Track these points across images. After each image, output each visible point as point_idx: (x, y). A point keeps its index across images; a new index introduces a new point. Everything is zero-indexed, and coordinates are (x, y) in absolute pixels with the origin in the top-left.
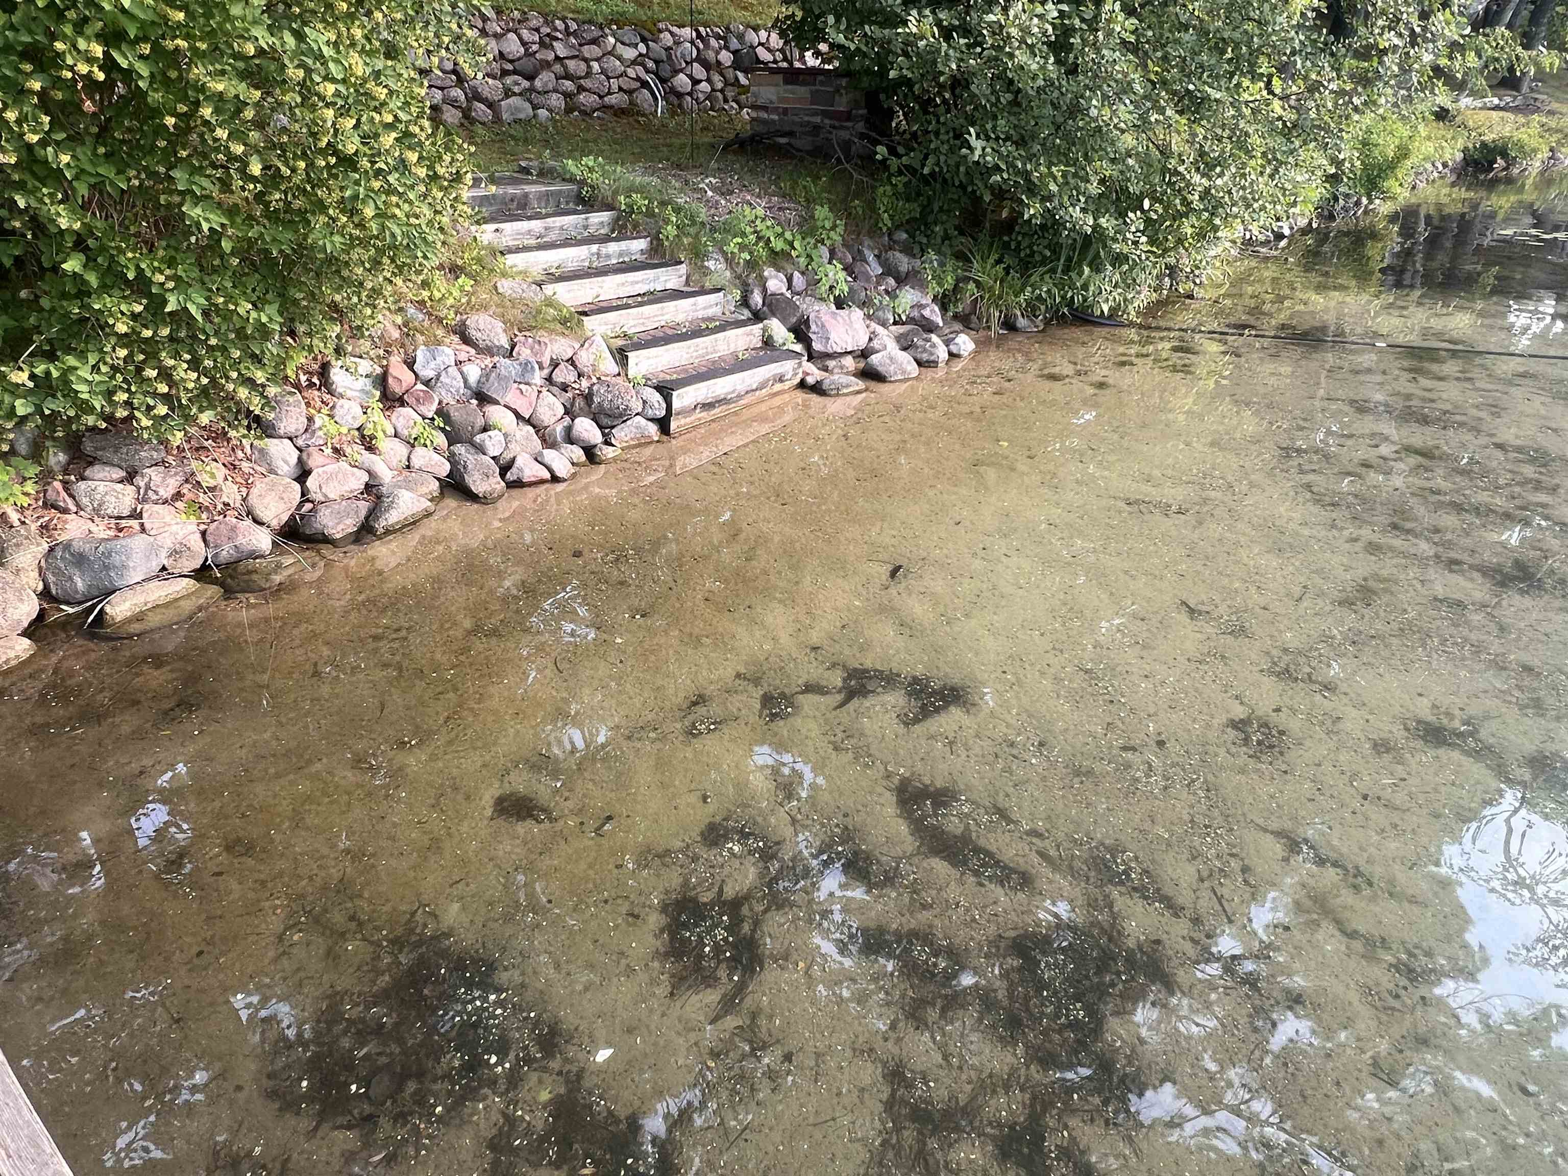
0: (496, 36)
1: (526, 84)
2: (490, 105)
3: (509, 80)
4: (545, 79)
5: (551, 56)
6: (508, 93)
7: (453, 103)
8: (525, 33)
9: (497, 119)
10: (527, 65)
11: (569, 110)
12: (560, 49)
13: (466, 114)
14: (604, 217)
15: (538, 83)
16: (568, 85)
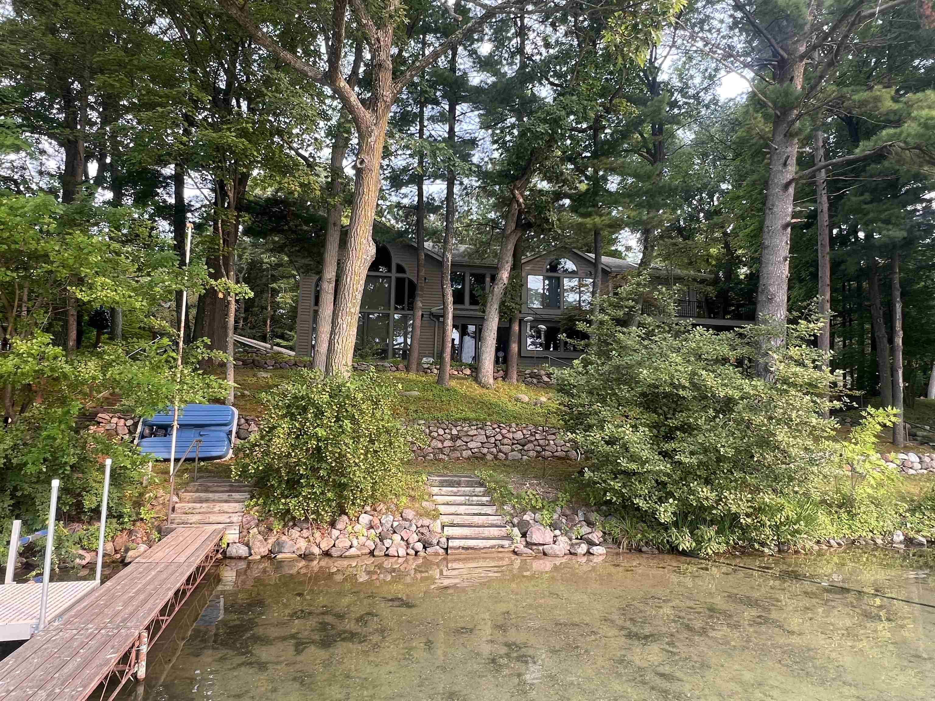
0: (513, 432)
1: (521, 447)
2: (505, 454)
3: (514, 446)
4: (530, 446)
5: (533, 439)
6: (513, 450)
7: (491, 453)
8: (525, 432)
9: (506, 459)
10: (523, 441)
11: (537, 457)
12: (538, 436)
13: (496, 457)
14: (482, 489)
15: (526, 448)
16: (538, 448)
